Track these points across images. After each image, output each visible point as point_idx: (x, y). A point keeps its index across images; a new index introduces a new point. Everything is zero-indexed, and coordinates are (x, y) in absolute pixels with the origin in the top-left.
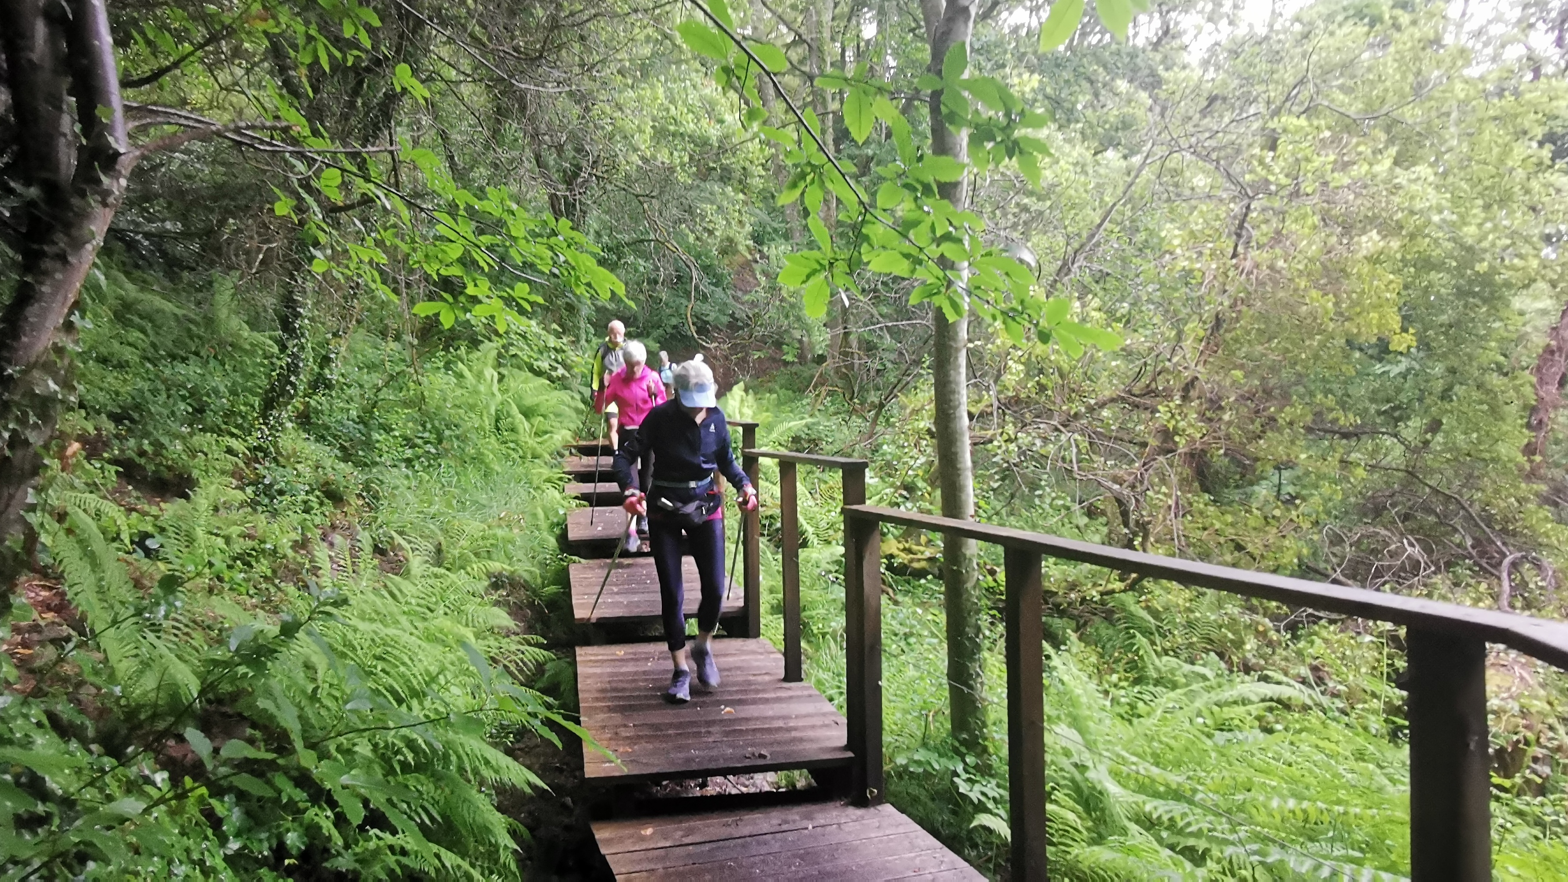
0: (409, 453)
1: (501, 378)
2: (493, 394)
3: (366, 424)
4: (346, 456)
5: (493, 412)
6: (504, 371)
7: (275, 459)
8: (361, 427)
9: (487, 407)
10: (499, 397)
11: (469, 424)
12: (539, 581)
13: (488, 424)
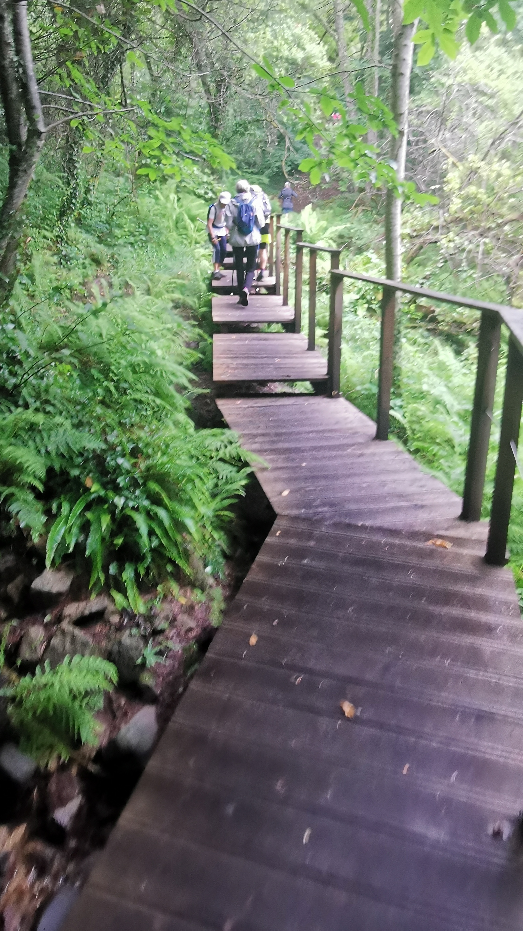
0: (132, 240)
1: (179, 200)
2: (175, 209)
3: (109, 224)
4: (100, 241)
5: (174, 217)
6: (181, 196)
7: (66, 242)
8: (107, 225)
9: (171, 216)
10: (178, 210)
11: (162, 225)
12: (197, 305)
13: (172, 224)
